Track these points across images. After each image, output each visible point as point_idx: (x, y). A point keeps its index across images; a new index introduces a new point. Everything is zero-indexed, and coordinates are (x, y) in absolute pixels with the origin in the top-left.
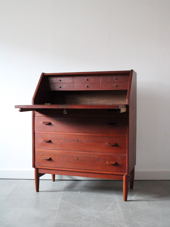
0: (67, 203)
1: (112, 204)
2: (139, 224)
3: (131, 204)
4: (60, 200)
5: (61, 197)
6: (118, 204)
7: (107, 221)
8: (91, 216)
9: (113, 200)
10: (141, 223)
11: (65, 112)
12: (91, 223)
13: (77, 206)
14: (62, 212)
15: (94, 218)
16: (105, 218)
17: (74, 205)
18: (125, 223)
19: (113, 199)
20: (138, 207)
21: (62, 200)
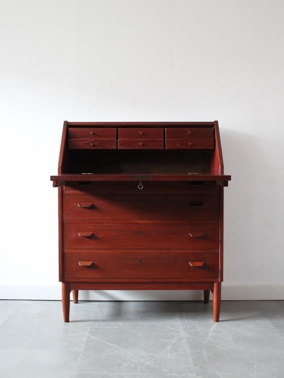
0: (98, 339)
1: (173, 342)
2: (219, 375)
3: (206, 342)
4: (88, 334)
5: (89, 330)
6: (184, 341)
7: (165, 371)
8: (138, 362)
9: (177, 334)
10: (221, 372)
11: (140, 187)
12: (137, 374)
13: (115, 346)
14: (89, 356)
15: (142, 365)
16: (162, 365)
17: (110, 344)
18: (195, 374)
19: (177, 332)
20: (218, 347)
21: (90, 335)
